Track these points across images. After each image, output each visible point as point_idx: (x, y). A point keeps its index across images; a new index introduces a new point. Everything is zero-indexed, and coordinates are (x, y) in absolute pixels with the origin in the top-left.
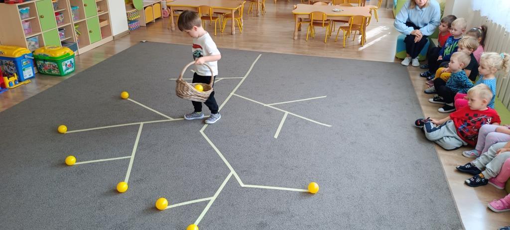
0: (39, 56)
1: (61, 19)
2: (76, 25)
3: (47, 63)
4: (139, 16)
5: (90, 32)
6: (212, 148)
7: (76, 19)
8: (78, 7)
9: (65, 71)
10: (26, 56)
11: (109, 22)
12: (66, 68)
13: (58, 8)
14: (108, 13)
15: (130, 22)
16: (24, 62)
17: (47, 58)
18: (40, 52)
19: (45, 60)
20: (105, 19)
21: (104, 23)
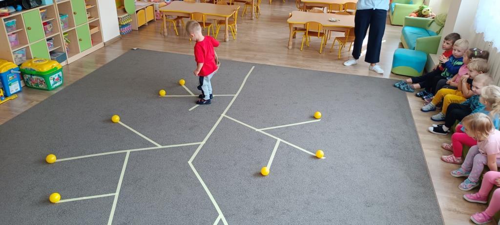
0: (26, 70)
1: (50, 29)
2: (64, 34)
3: (34, 77)
4: (131, 20)
5: (80, 40)
6: (200, 184)
7: (65, 28)
8: (67, 16)
9: (53, 85)
10: (12, 71)
11: (99, 29)
12: (53, 82)
13: (46, 18)
14: (98, 20)
15: (121, 26)
16: (10, 77)
17: (34, 73)
18: (27, 65)
19: (31, 75)
20: (96, 25)
21: (95, 30)
